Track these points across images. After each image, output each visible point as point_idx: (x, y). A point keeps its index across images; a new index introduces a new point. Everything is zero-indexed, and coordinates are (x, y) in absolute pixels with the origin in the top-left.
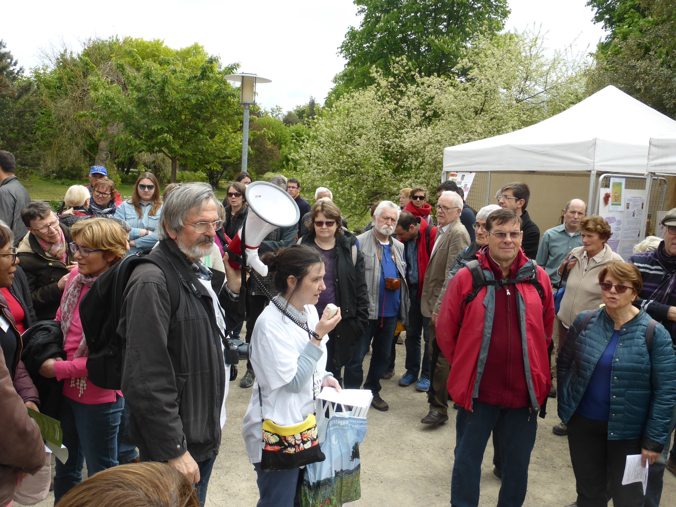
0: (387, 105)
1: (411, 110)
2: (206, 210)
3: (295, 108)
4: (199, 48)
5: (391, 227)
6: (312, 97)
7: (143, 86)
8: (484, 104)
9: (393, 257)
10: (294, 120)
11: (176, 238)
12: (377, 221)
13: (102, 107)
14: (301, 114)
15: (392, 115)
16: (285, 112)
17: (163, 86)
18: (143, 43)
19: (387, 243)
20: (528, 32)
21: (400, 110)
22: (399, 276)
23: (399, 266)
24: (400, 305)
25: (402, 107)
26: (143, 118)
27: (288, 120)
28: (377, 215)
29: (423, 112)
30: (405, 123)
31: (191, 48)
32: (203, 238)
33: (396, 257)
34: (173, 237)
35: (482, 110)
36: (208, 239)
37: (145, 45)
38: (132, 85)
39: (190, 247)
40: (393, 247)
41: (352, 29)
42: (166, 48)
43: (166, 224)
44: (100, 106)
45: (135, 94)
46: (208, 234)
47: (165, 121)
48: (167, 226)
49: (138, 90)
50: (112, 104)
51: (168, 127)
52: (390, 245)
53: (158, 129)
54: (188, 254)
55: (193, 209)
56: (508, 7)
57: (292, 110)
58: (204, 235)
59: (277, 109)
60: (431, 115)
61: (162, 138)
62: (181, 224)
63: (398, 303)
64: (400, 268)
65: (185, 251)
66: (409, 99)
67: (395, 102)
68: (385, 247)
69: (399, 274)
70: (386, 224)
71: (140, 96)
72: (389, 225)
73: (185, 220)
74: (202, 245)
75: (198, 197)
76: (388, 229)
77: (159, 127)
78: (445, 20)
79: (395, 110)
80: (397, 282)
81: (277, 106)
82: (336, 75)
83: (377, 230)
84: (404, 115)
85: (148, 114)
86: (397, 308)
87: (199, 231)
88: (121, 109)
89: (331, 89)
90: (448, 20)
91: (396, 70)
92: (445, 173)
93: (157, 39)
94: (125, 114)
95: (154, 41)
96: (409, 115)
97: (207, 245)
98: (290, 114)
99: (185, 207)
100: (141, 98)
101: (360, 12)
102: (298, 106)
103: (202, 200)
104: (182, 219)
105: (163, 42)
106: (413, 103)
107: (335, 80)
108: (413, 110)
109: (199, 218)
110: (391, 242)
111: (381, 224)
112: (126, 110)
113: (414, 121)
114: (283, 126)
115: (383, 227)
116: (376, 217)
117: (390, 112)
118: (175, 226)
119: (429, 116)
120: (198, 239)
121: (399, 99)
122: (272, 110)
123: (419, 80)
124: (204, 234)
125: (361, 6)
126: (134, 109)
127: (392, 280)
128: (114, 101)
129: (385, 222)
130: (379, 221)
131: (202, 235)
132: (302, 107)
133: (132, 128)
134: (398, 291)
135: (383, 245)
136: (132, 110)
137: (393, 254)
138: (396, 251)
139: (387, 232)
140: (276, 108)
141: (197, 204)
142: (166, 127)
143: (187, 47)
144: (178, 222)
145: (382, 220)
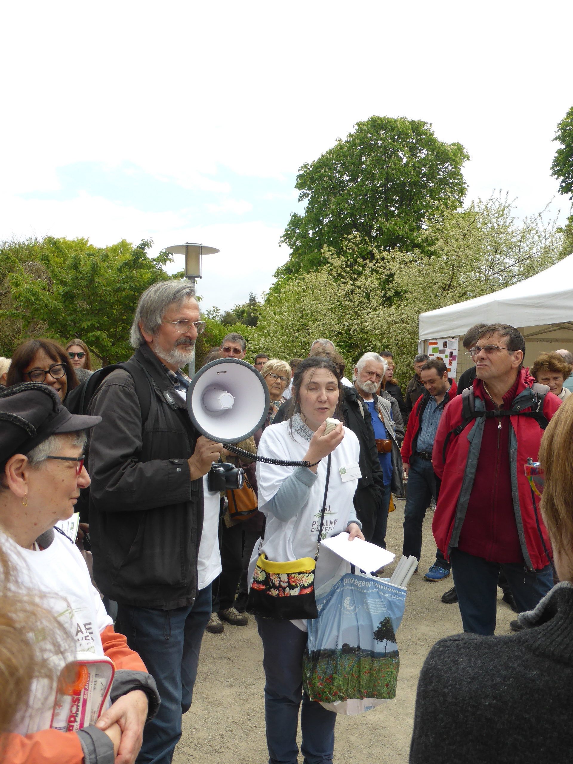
0: (343, 286)
1: (369, 291)
2: (188, 308)
3: (234, 309)
4: (127, 245)
5: (376, 384)
6: (252, 293)
7: (69, 280)
8: (452, 279)
9: (380, 416)
10: (232, 320)
11: (152, 341)
12: (359, 375)
13: (23, 305)
14: (240, 313)
15: (349, 297)
16: (222, 312)
17: (93, 275)
18: (66, 243)
19: (372, 400)
20: (494, 200)
21: (358, 291)
22: (389, 438)
23: (388, 426)
24: (393, 472)
25: (359, 288)
26: (71, 314)
27: (227, 320)
28: (360, 367)
29: (383, 292)
30: (365, 306)
31: (118, 245)
32: (183, 339)
33: (384, 416)
34: (148, 339)
35: (450, 285)
36: (188, 340)
37: (67, 245)
38: (58, 279)
39: (168, 351)
40: (379, 405)
41: (295, 216)
42: (91, 247)
43: (141, 325)
44: (22, 304)
45: (61, 288)
46: (189, 334)
47: (95, 316)
48: (143, 327)
49: (64, 283)
50: (37, 299)
51: (99, 323)
52: (375, 402)
53: (88, 326)
54: (166, 358)
55: (173, 306)
56: (465, 183)
57: (230, 311)
58: (184, 336)
59: (214, 310)
60: (392, 295)
61: (93, 336)
62: (159, 321)
63: (390, 469)
64: (389, 428)
65: (161, 355)
66: (367, 280)
67: (351, 282)
68: (369, 404)
69: (389, 436)
70: (370, 379)
71: (66, 290)
72: (373, 382)
73: (164, 318)
74: (182, 348)
75: (178, 292)
76: (371, 386)
77: (89, 324)
78: (396, 202)
79: (352, 291)
80: (387, 443)
81: (214, 307)
82: (278, 269)
83: (358, 386)
84: (363, 296)
85: (75, 310)
86: (390, 475)
87: (179, 331)
88: (47, 305)
89: (273, 284)
90: (401, 202)
91: (349, 249)
92: (422, 342)
93: (80, 238)
94: (50, 311)
95: (78, 239)
96: (368, 296)
97: (188, 348)
98: (228, 314)
99: (164, 303)
100: (67, 292)
101: (302, 197)
102: (236, 306)
103: (182, 296)
104: (160, 315)
105: (87, 241)
106: (372, 283)
107: (277, 274)
108: (371, 291)
109: (180, 316)
110: (376, 400)
111: (364, 379)
112: (52, 306)
113: (374, 302)
114: (221, 326)
115: (366, 383)
116: (359, 370)
117: (347, 295)
118: (152, 325)
119: (391, 297)
120: (177, 340)
121: (356, 279)
122: (209, 311)
123: (377, 255)
124: (184, 334)
125: (302, 190)
126: (60, 304)
127: (382, 441)
128: (38, 295)
129: (369, 377)
130: (362, 376)
131: (183, 335)
132: (241, 306)
133: (58, 325)
134: (389, 454)
135: (366, 403)
136: (58, 306)
137: (380, 412)
138: (382, 408)
139: (370, 389)
140: (212, 309)
141: (177, 299)
142: (97, 323)
143: (113, 245)
144: (156, 321)
145: (366, 374)
